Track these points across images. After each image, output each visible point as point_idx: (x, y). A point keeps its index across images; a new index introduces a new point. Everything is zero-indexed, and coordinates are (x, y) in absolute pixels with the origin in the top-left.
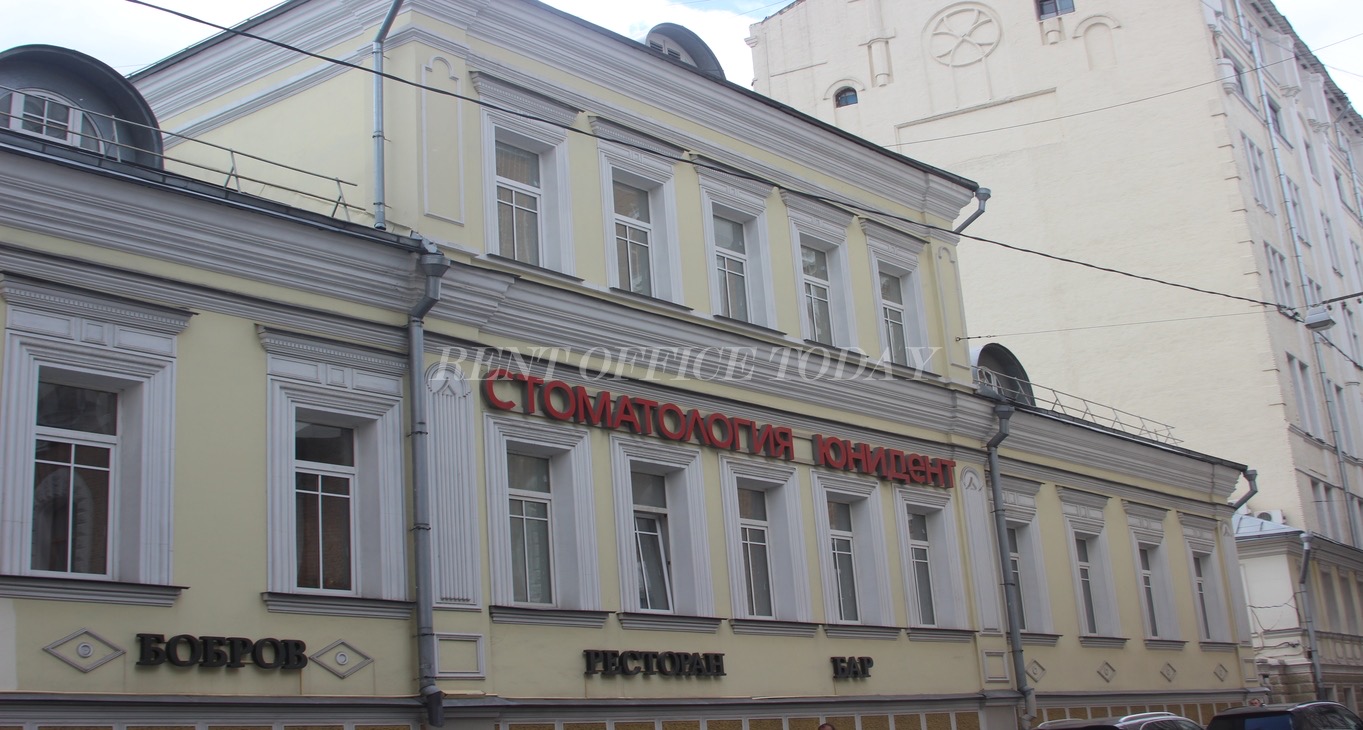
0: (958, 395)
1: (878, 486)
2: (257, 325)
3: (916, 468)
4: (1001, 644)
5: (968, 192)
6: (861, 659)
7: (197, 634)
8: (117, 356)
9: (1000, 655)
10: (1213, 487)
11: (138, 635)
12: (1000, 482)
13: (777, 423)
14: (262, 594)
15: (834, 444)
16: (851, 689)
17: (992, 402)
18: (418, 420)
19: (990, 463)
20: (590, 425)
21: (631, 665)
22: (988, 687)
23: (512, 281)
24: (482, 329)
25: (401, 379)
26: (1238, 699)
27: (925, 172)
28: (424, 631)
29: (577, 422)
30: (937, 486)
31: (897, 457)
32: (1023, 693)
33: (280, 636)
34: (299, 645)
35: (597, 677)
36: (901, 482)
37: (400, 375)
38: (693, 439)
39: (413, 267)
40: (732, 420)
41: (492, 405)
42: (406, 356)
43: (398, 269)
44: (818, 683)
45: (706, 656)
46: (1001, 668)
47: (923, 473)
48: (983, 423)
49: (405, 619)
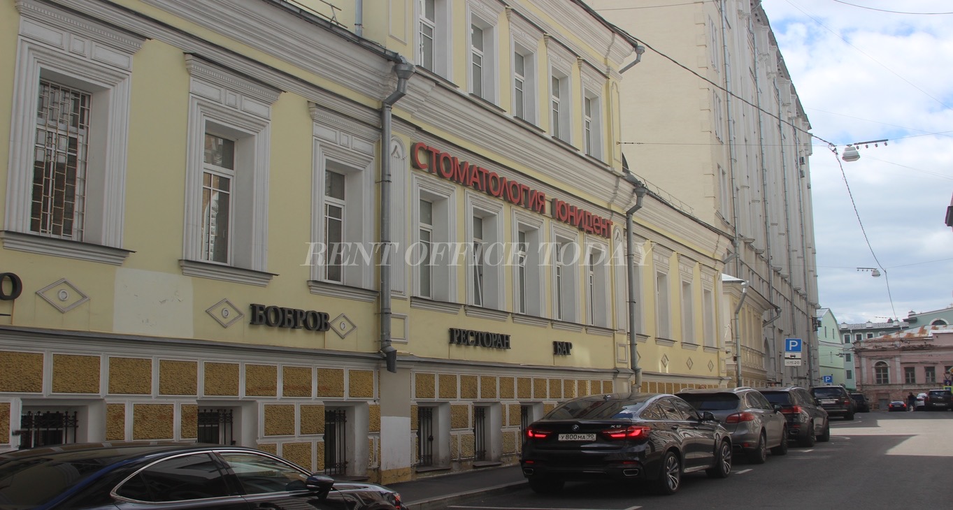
0: (621, 180)
1: (578, 234)
2: (309, 102)
3: (597, 224)
4: (625, 340)
5: (631, 47)
6: (567, 343)
7: (280, 305)
8: (243, 117)
9: (624, 346)
10: (717, 249)
11: (251, 305)
12: (633, 237)
13: (539, 189)
14: (308, 281)
15: (563, 206)
16: (562, 361)
17: (634, 185)
18: (387, 173)
19: (628, 225)
20: (458, 182)
21: (471, 339)
22: (619, 366)
23: (434, 85)
24: (413, 117)
25: (374, 144)
26: (716, 382)
27: (613, 32)
28: (386, 311)
29: (452, 179)
30: (603, 236)
31: (589, 216)
32: (635, 370)
33: (318, 310)
34: (326, 316)
35: (454, 345)
36: (589, 232)
37: (373, 142)
38: (502, 198)
39: (389, 70)
40: (520, 185)
41: (415, 165)
42: (381, 129)
43: (381, 71)
44: (545, 357)
45: (502, 336)
46: (625, 354)
47: (598, 228)
48: (627, 197)
49: (372, 302)
